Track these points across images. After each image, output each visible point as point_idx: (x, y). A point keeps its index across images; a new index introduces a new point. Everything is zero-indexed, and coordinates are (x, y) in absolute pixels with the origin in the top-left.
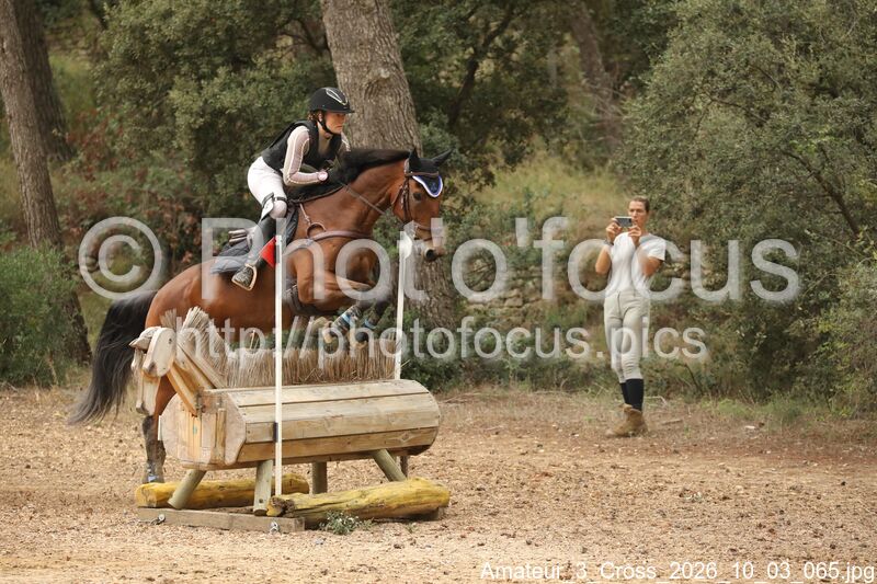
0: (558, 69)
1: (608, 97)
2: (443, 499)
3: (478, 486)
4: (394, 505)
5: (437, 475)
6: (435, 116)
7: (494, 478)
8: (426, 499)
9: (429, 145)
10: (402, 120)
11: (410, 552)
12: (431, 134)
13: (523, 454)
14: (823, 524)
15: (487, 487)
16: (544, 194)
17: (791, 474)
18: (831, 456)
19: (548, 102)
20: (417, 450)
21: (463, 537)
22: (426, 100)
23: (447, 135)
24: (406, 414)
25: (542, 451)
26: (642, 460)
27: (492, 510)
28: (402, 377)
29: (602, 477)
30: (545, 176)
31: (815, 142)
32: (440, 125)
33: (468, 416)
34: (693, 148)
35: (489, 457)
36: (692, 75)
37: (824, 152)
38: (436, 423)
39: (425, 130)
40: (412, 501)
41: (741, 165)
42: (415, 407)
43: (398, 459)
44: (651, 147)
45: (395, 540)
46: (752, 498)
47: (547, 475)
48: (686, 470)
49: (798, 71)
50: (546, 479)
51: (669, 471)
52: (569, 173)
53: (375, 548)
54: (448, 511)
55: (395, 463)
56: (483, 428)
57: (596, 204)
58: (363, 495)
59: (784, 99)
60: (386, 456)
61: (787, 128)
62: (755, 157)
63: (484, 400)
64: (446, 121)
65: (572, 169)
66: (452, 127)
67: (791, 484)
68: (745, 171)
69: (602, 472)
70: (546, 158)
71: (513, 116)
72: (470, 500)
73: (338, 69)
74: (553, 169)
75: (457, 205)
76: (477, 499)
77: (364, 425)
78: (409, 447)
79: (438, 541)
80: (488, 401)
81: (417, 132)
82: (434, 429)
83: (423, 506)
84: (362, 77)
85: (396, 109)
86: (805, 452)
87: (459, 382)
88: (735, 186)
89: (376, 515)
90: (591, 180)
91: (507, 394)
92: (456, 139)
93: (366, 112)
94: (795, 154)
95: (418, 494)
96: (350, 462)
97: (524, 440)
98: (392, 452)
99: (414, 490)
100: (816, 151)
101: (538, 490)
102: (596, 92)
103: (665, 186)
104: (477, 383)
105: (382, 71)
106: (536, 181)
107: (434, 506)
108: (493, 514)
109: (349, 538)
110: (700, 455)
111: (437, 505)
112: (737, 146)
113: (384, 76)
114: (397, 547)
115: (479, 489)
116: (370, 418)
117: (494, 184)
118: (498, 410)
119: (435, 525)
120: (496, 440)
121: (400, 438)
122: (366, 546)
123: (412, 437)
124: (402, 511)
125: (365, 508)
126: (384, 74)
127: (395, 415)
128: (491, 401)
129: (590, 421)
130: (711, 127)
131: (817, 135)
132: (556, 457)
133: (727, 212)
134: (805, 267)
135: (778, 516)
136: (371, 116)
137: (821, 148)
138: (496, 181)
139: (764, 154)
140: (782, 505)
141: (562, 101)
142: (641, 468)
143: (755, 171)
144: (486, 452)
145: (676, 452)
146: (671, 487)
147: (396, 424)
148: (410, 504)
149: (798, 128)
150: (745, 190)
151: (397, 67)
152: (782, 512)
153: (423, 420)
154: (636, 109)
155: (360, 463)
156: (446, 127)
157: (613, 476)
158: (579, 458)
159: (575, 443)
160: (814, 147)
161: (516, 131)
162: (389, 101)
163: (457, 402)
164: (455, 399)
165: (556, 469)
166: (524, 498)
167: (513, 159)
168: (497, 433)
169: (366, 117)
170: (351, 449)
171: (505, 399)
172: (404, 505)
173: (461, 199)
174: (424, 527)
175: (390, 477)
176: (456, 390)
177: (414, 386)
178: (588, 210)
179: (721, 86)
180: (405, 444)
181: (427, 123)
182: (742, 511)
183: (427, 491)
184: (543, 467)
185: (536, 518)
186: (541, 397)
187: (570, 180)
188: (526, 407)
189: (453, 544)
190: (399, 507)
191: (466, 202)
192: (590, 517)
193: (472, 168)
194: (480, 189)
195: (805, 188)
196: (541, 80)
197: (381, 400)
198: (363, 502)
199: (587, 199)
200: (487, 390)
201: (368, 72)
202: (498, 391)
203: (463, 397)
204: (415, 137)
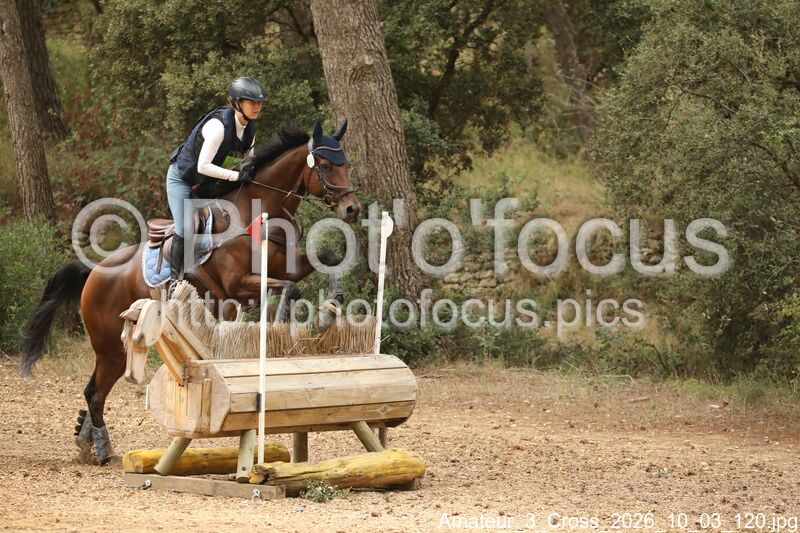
0: (534, 60)
1: (581, 87)
2: (419, 470)
3: (453, 458)
4: (372, 475)
5: (413, 447)
6: (416, 102)
7: (468, 451)
8: (402, 469)
9: (410, 129)
10: (385, 104)
11: (387, 521)
12: (412, 119)
13: (496, 428)
14: (784, 501)
15: (461, 459)
16: (518, 179)
17: (755, 452)
18: (793, 435)
19: (525, 91)
20: (395, 422)
21: (438, 507)
22: (408, 87)
23: (428, 120)
24: (385, 387)
25: (514, 425)
26: (610, 436)
27: (466, 482)
28: (381, 352)
29: (572, 452)
30: (520, 162)
31: (782, 133)
32: (420, 111)
33: (444, 390)
34: (664, 138)
35: (462, 430)
36: (664, 66)
37: (791, 144)
38: (413, 397)
39: (406, 115)
40: (389, 471)
41: (710, 154)
42: (392, 381)
43: (377, 431)
44: (624, 135)
45: (373, 509)
46: (716, 474)
47: (518, 448)
48: (653, 446)
49: (766, 65)
50: (518, 452)
51: (636, 447)
52: (544, 161)
53: (353, 516)
54: (424, 481)
55: (373, 435)
56: (459, 402)
57: (568, 190)
58: (343, 465)
59: (752, 92)
60: (365, 427)
61: (755, 119)
62: (724, 147)
63: (458, 376)
64: (427, 107)
65: (547, 156)
66: (432, 113)
67: (754, 461)
68: (713, 160)
69: (572, 446)
70: (521, 145)
71: (490, 104)
72: (445, 472)
73: (324, 55)
74: (528, 156)
75: (437, 188)
76: (452, 470)
77: (344, 397)
78: (388, 420)
79: (414, 510)
80: (463, 377)
81: (398, 118)
82: (411, 402)
83: (400, 477)
84: (347, 64)
85: (379, 94)
86: (767, 431)
87: (435, 358)
88: (703, 175)
89: (355, 485)
90: (564, 167)
91: (481, 370)
92: (436, 124)
93: (350, 97)
94: (762, 145)
95: (395, 465)
96: (329, 432)
97: (497, 415)
98: (371, 424)
99: (391, 461)
100: (783, 142)
101: (511, 463)
102: (570, 82)
103: (637, 173)
104: (453, 359)
105: (367, 58)
106: (512, 167)
107: (410, 476)
108: (467, 486)
109: (328, 506)
110: (666, 432)
111: (414, 475)
112: (707, 136)
113: (367, 62)
114: (374, 515)
115: (453, 461)
116: (350, 390)
117: (471, 169)
118: (472, 386)
119: (410, 494)
120: (470, 414)
121: (378, 411)
122: (345, 514)
123: (390, 409)
124: (381, 480)
125: (344, 477)
126: (368, 60)
127: (374, 389)
128: (466, 377)
129: (561, 398)
130: (681, 118)
131: (783, 126)
132: (528, 432)
133: (696, 199)
134: (770, 253)
135: (741, 493)
136: (355, 101)
137: (787, 139)
138: (473, 165)
139: (732, 144)
140: (745, 482)
141: (539, 90)
142: (610, 444)
143: (723, 160)
144: (460, 425)
145: (643, 429)
146: (638, 463)
147: (375, 397)
148: (387, 474)
149: (765, 120)
150: (712, 178)
151: (381, 54)
152: (745, 488)
153: (402, 393)
154: (609, 99)
155: (339, 434)
156: (427, 113)
157: (582, 451)
158: (549, 432)
159: (546, 418)
160: (781, 138)
161: (493, 119)
162: (372, 86)
163: (432, 377)
164: (430, 374)
165: (528, 443)
166: (496, 470)
167: (491, 145)
168: (471, 408)
169: (351, 101)
170: (331, 420)
171: (479, 375)
172: (381, 475)
173: (439, 182)
174: (402, 497)
175: (369, 448)
176: (432, 366)
177: (393, 360)
178: (561, 195)
179: (692, 78)
180: (383, 416)
181: (408, 109)
182: (707, 487)
183: (403, 462)
184: (516, 441)
185: (508, 489)
186: (514, 374)
187: (544, 166)
188: (499, 383)
189: (429, 514)
190: (377, 476)
191: (444, 185)
192: (560, 490)
193: (451, 153)
194: (458, 173)
195: (771, 178)
196: (518, 69)
197: (361, 373)
198: (342, 472)
199: (561, 185)
200: (462, 366)
201: (353, 59)
202: (473, 367)
203: (439, 372)
204: (397, 122)
